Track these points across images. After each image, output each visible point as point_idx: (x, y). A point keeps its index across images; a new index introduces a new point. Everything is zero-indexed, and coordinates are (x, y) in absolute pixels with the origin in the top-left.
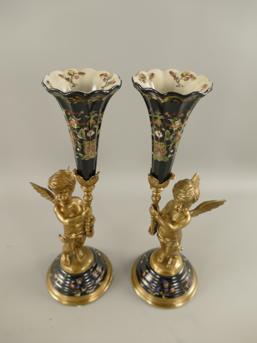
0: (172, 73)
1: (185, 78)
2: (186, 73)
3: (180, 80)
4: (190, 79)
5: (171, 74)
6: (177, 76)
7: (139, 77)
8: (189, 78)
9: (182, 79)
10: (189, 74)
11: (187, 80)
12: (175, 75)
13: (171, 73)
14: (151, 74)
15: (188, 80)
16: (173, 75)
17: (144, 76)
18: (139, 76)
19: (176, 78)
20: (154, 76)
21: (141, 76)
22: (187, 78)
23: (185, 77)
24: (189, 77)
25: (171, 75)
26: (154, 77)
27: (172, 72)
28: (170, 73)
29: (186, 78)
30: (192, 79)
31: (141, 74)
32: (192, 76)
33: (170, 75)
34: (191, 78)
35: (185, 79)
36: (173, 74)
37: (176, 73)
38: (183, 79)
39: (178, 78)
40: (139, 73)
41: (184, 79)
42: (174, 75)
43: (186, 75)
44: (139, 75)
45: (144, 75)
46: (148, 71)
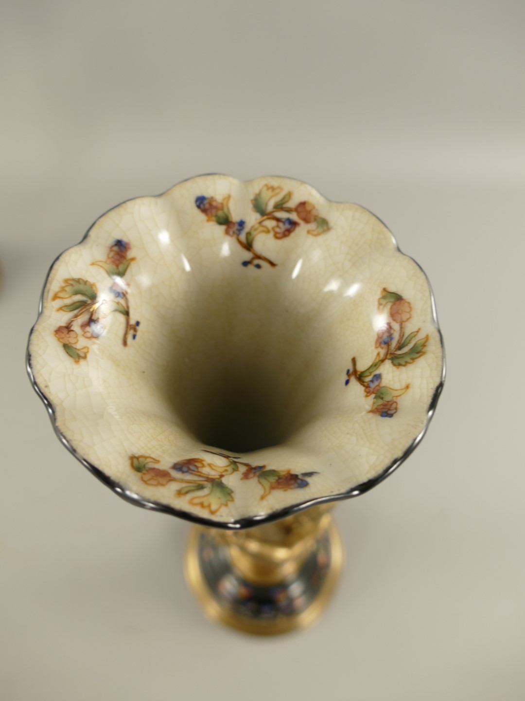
0: (210, 204)
1: (278, 226)
2: (278, 198)
3: (254, 233)
4: (303, 229)
5: (204, 211)
6: (235, 217)
7: (61, 309)
8: (293, 224)
9: (261, 229)
10: (292, 204)
11: (287, 233)
12: (226, 210)
13: (203, 204)
14: (111, 248)
15: (292, 235)
16: (216, 216)
17: (81, 287)
18: (58, 303)
19: (233, 224)
20: (130, 254)
21: (68, 301)
22: (288, 226)
23: (278, 220)
24: (294, 217)
25: (208, 220)
26: (133, 259)
27: (206, 202)
28: (199, 207)
29: (281, 225)
30: (312, 226)
31: (63, 289)
32: (308, 208)
33: (202, 216)
34: (307, 221)
35: (278, 230)
36: (216, 208)
37: (229, 197)
38: (268, 232)
39: (242, 224)
40: (55, 286)
41: (273, 229)
42: (220, 213)
43: (279, 207)
44: (56, 297)
45: (78, 281)
46: (92, 233)
